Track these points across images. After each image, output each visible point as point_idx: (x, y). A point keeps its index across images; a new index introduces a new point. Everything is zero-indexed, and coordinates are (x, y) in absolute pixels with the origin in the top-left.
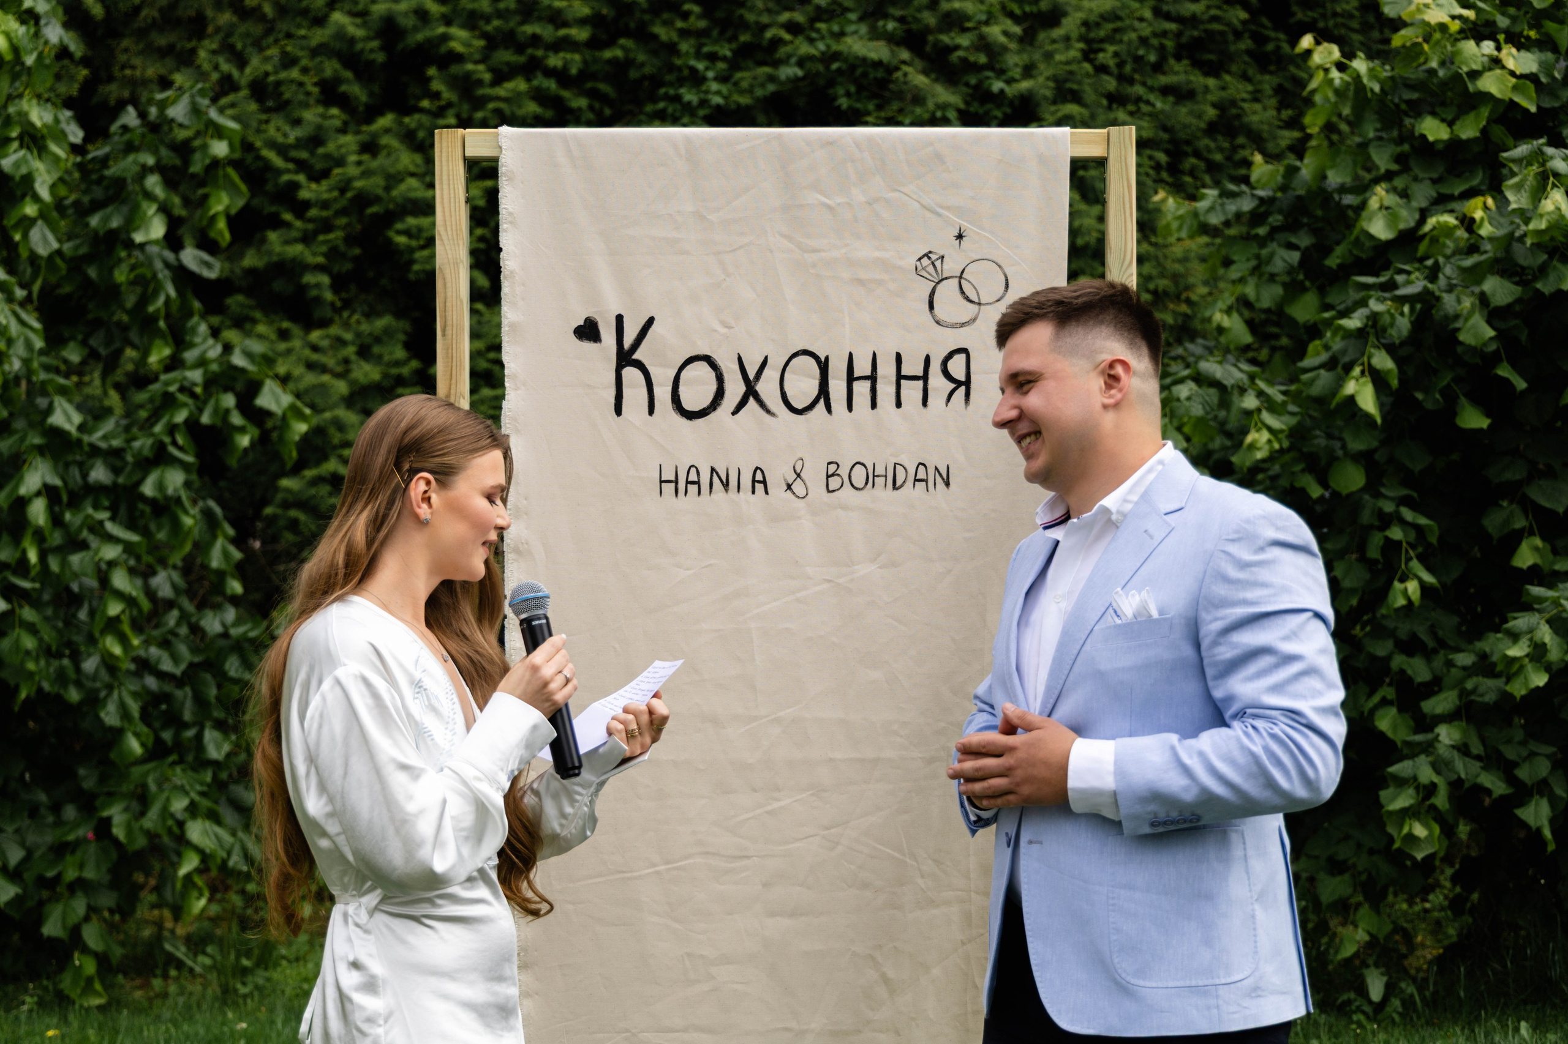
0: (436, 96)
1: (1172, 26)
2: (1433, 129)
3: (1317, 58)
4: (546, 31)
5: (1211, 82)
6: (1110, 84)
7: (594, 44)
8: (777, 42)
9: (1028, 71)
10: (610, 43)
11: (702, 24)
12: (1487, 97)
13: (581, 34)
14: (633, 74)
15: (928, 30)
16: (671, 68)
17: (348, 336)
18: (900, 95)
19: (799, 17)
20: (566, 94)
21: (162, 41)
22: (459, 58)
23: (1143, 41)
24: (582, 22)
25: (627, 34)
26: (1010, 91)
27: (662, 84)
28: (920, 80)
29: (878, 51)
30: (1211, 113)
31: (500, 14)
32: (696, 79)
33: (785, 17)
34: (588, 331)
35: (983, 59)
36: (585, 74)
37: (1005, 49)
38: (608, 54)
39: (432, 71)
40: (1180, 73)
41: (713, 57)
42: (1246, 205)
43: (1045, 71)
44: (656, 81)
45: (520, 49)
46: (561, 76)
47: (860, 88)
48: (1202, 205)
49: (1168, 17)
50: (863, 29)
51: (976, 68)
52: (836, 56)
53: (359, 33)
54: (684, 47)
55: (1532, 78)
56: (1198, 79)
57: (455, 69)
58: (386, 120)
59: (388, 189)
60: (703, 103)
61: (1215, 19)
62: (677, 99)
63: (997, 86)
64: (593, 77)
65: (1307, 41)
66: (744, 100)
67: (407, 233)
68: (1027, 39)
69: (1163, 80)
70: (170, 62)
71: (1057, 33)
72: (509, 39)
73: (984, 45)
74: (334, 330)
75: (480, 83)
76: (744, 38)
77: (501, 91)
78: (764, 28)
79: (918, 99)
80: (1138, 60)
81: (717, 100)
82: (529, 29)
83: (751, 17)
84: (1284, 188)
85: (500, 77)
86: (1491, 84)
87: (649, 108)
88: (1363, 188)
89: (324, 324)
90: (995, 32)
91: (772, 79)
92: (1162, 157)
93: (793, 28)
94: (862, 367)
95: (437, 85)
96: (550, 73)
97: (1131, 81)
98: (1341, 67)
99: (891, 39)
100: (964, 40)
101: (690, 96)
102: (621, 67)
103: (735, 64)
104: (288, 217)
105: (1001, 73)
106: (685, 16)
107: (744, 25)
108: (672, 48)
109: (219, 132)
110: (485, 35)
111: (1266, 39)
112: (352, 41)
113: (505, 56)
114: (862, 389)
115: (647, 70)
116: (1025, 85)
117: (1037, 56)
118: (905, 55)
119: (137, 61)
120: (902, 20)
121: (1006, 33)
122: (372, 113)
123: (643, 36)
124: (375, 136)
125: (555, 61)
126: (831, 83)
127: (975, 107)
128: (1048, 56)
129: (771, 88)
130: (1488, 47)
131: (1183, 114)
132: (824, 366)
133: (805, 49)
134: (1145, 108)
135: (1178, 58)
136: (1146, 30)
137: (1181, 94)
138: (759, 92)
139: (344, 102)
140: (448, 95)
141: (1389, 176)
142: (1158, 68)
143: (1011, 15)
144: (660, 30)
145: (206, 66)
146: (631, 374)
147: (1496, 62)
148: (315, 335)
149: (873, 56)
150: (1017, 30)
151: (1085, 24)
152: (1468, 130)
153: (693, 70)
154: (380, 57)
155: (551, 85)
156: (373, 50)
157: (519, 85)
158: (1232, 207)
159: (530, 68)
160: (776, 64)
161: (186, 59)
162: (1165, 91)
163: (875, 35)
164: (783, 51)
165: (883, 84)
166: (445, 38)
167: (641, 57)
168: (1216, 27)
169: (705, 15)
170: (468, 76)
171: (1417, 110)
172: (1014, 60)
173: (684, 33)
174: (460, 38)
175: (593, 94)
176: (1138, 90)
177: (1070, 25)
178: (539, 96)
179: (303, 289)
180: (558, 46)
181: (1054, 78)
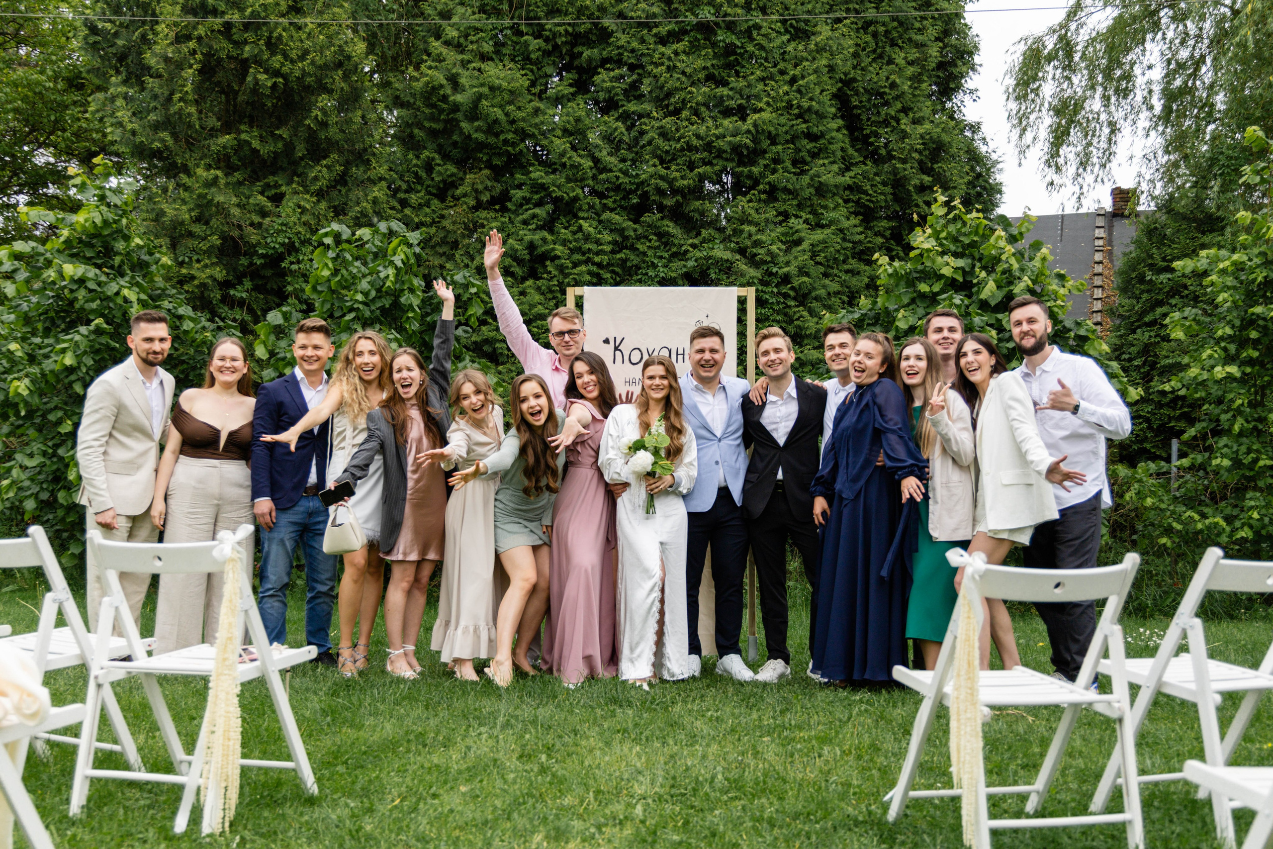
0: (550, 272)
1: (850, 245)
2: (924, 287)
3: (880, 262)
4: (594, 247)
5: (867, 268)
6: (822, 269)
7: (613, 252)
8: (686, 252)
9: (788, 263)
10: (620, 251)
11: (657, 244)
12: (943, 276)
13: (607, 248)
14: (629, 264)
15: (747, 247)
16: (644, 262)
17: (513, 369)
18: (736, 273)
19: (696, 241)
20: (601, 272)
21: (441, 251)
22: (559, 257)
23: (838, 251)
24: (609, 243)
25: (626, 248)
26: (781, 272)
27: (640, 268)
28: (744, 267)
29: (727, 255)
30: (867, 280)
31: (575, 240)
32: (654, 266)
33: (690, 241)
34: (607, 341)
35: (769, 259)
36: (609, 264)
37: (777, 255)
38: (618, 256)
39: (548, 263)
40: (853, 264)
41: (661, 257)
42: (857, 316)
43: (794, 263)
44: (638, 267)
45: (584, 254)
46: (599, 265)
47: (720, 270)
48: (840, 315)
49: (849, 241)
50: (722, 246)
51: (766, 262)
52: (710, 258)
53: (519, 248)
54: (649, 253)
55: (962, 269)
56: (863, 267)
57: (557, 262)
58: (529, 283)
59: (530, 310)
60: (656, 276)
61: (870, 242)
62: (647, 274)
63: (775, 270)
64: (613, 265)
65: (876, 256)
66: (673, 275)
67: (538, 327)
68: (787, 251)
69: (846, 267)
70: (444, 258)
71: (800, 248)
72: (579, 250)
73: (770, 253)
74: (508, 365)
75: (567, 267)
76: (674, 249)
77: (575, 271)
78: (682, 246)
79: (743, 275)
80: (835, 259)
81: (662, 275)
82: (587, 246)
83: (676, 242)
84: (870, 310)
85: (575, 265)
86: (946, 271)
87: (635, 278)
88: (897, 310)
89: (503, 363)
90: (774, 248)
91: (685, 266)
92: (846, 299)
93: (694, 246)
94: (680, 352)
95: (549, 269)
96: (594, 264)
97: (833, 268)
98: (890, 264)
99: (733, 251)
100: (761, 251)
101: (651, 273)
102: (624, 261)
103: (670, 261)
104: (490, 321)
105: (775, 264)
106: (650, 241)
107: (674, 245)
108: (644, 254)
109: (474, 285)
110: (569, 249)
111: (893, 250)
112: (517, 251)
113: (577, 257)
114: (680, 357)
115: (634, 263)
116: (786, 270)
117: (791, 258)
118: (738, 257)
119: (431, 258)
120: (737, 243)
121: (779, 249)
122: (524, 279)
123: (633, 248)
124: (524, 289)
125: (597, 259)
126: (709, 268)
127: (766, 278)
128: (796, 258)
129: (684, 270)
130: (946, 258)
131: (854, 282)
132: (670, 351)
133: (698, 254)
134: (837, 279)
135: (853, 258)
136: (839, 247)
137: (853, 273)
138: (680, 272)
139: (512, 275)
140: (555, 272)
141: (908, 305)
142: (844, 262)
143: (781, 241)
144: (639, 246)
145: (459, 261)
146: (618, 353)
147: (948, 264)
148: (500, 368)
149: (725, 257)
150: (784, 247)
151: (812, 245)
152: (936, 288)
153: (653, 263)
154: (528, 257)
155: (595, 268)
156: (524, 254)
157: (583, 268)
158: (850, 317)
159: (587, 262)
160: (686, 260)
161: (451, 258)
162: (847, 272)
163: (726, 249)
164: (689, 255)
165: (729, 268)
166: (553, 249)
167: (632, 257)
168: (869, 245)
169: (659, 240)
170: (562, 265)
171: (919, 279)
172: (782, 259)
173: (649, 247)
174: (559, 250)
175: (613, 272)
176: (835, 271)
177: (805, 245)
178: (590, 273)
179: (495, 349)
180: (597, 253)
181: (798, 267)
